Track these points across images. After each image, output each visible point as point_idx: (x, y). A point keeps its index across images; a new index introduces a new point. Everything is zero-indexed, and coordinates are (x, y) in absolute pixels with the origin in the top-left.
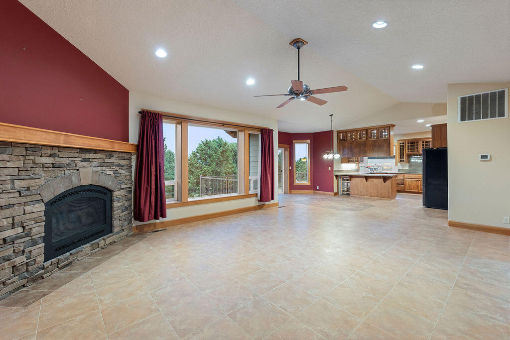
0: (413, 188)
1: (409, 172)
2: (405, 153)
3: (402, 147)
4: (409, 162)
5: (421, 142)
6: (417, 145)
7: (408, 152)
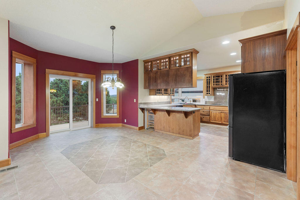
0: (217, 119)
1: (214, 104)
2: (211, 86)
3: (208, 81)
4: (214, 94)
5: (225, 76)
6: (222, 79)
7: (214, 85)
